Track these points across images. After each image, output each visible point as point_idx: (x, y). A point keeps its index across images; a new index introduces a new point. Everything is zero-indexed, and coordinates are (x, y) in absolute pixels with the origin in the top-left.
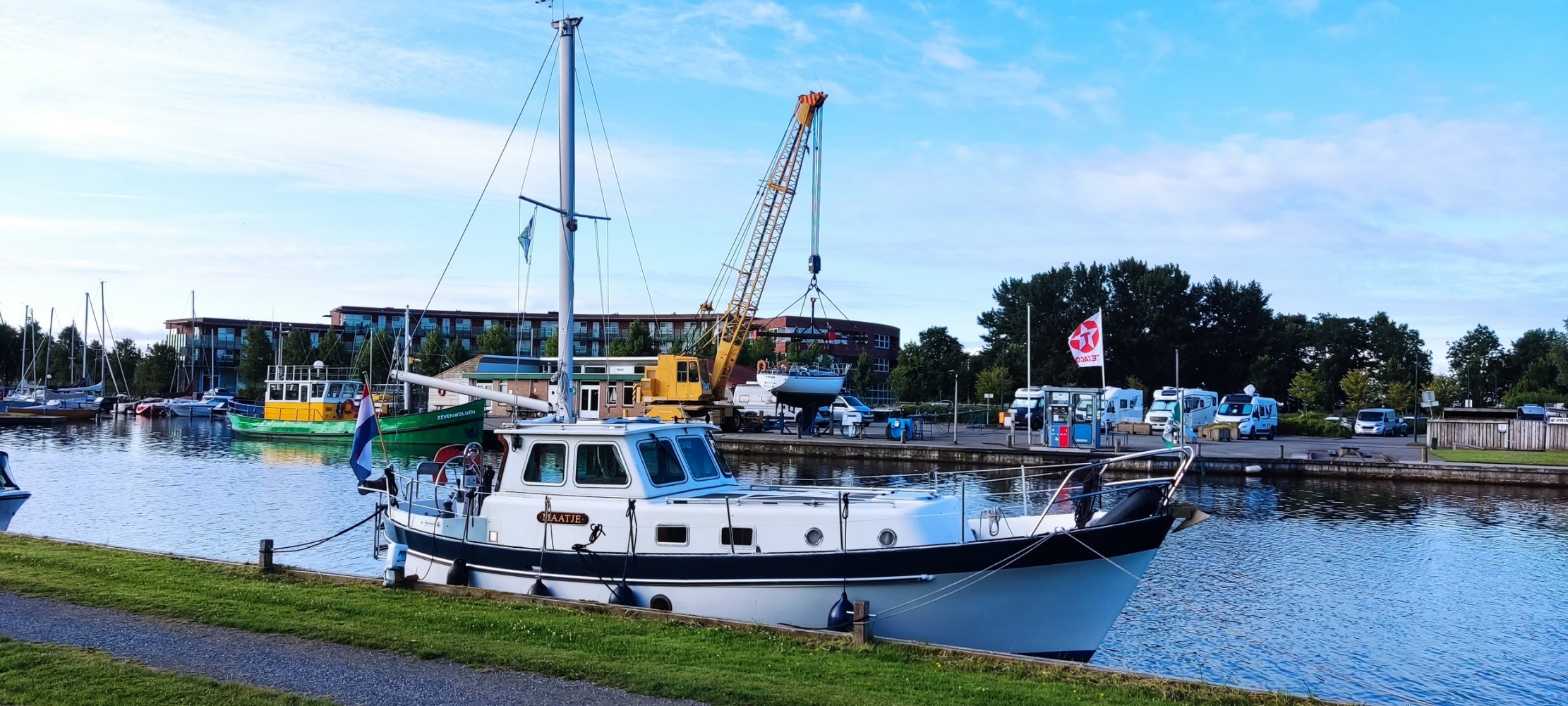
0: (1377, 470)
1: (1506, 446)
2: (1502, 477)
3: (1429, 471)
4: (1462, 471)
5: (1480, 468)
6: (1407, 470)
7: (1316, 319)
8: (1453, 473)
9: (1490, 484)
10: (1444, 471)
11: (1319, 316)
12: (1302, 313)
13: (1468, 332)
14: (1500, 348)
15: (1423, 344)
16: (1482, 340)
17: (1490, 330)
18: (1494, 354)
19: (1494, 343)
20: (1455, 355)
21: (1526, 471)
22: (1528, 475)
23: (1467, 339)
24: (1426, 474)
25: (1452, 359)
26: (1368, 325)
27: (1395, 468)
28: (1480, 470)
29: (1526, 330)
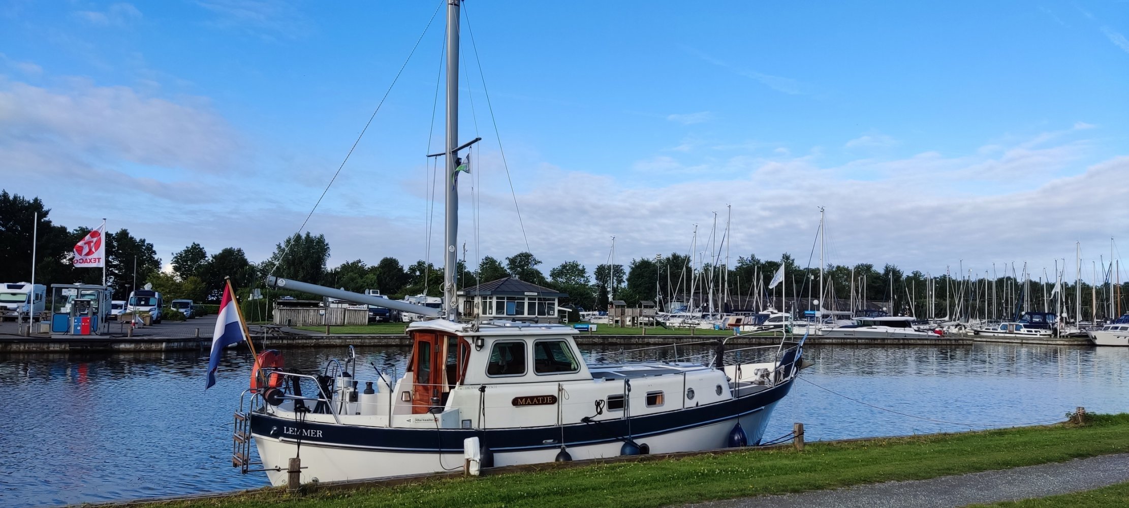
0: (305, 341)
1: (323, 323)
2: (373, 342)
3: (334, 340)
4: (352, 339)
5: (362, 337)
6: (322, 340)
7: (76, 230)
8: (348, 341)
9: (366, 346)
10: (343, 340)
11: (78, 229)
12: (64, 225)
13: (187, 247)
14: (207, 259)
15: (156, 254)
16: (196, 253)
17: (201, 247)
18: (203, 262)
19: (203, 255)
20: (177, 262)
21: (385, 338)
22: (386, 340)
23: (186, 251)
24: (333, 342)
25: (174, 265)
26: (114, 238)
27: (315, 339)
28: (361, 338)
29: (224, 248)
